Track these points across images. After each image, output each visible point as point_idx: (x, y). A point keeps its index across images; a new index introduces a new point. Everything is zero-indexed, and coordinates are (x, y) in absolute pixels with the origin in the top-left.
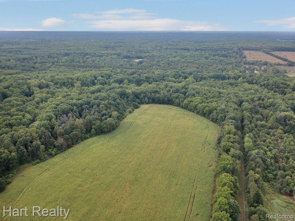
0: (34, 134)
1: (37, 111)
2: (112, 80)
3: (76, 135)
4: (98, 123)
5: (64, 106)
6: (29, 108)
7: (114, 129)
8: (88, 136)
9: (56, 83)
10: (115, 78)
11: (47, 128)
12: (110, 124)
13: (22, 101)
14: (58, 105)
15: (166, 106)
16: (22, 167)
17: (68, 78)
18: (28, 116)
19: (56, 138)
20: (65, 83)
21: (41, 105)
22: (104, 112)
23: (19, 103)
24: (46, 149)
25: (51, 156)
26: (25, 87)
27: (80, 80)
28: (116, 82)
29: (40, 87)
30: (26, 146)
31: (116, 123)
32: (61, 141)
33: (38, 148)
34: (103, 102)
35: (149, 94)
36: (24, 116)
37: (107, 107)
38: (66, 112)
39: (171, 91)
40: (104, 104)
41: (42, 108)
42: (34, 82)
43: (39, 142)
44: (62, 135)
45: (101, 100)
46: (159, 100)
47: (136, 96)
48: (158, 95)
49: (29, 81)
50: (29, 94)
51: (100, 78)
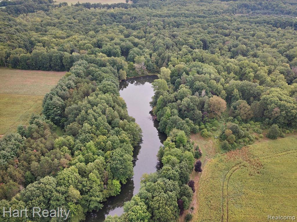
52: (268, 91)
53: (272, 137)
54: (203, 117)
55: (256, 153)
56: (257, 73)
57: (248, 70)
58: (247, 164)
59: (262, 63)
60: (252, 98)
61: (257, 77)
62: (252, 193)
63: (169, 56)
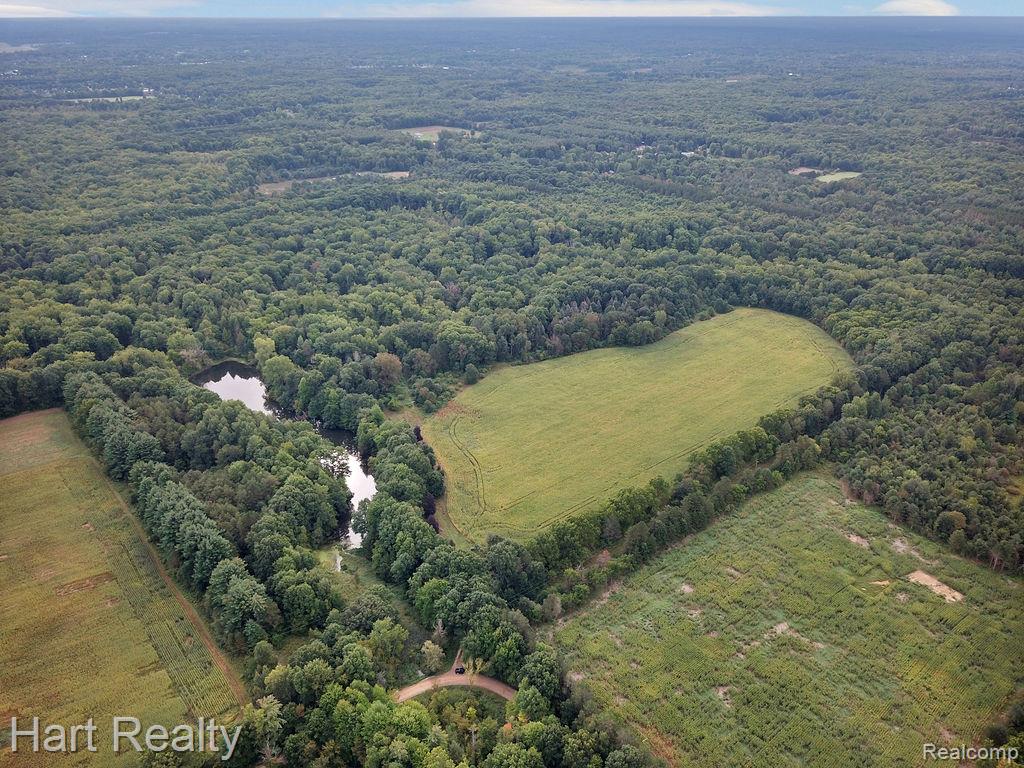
0: (522, 324)
1: (535, 287)
2: (706, 240)
3: (581, 337)
4: (622, 325)
5: (580, 286)
6: (523, 281)
7: (649, 342)
8: (601, 344)
9: (586, 233)
10: (715, 234)
11: (540, 318)
12: (643, 332)
13: (517, 265)
14: (569, 282)
15: (793, 319)
16: (499, 364)
17: (613, 224)
18: (520, 294)
19: (550, 336)
20: (603, 233)
21: (545, 278)
22: (645, 308)
23: (511, 267)
24: (532, 349)
25: (538, 359)
26: (526, 235)
27: (636, 232)
28: (713, 245)
29: (554, 238)
30: (508, 338)
31: (657, 332)
32: (555, 341)
33: (523, 344)
34: (652, 289)
35: (764, 287)
36: (513, 293)
37: (654, 301)
38: (578, 298)
39: (820, 287)
40: (651, 293)
41: (545, 284)
42: (544, 225)
43: (525, 336)
44: (559, 333)
45: (650, 284)
46: (781, 302)
47: (735, 284)
48: (784, 291)
49: (535, 222)
50: (530, 252)
51: (681, 230)
52: (440, 327)
53: (472, 381)
54: (380, 387)
55: (465, 403)
56: (405, 307)
57: (388, 306)
58: (463, 415)
59: (400, 290)
60: (424, 344)
61: (407, 314)
62: (483, 435)
63: (238, 318)
